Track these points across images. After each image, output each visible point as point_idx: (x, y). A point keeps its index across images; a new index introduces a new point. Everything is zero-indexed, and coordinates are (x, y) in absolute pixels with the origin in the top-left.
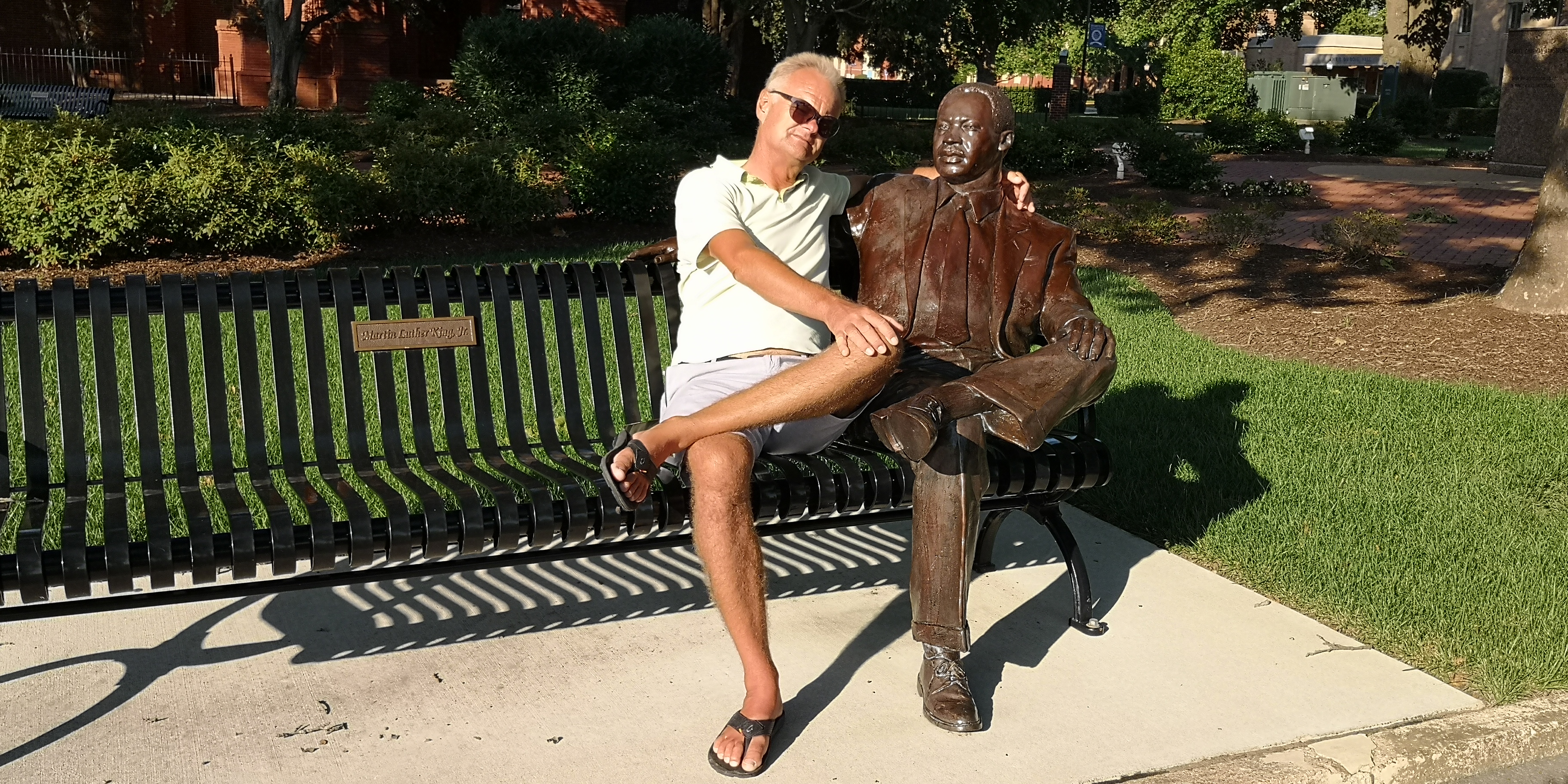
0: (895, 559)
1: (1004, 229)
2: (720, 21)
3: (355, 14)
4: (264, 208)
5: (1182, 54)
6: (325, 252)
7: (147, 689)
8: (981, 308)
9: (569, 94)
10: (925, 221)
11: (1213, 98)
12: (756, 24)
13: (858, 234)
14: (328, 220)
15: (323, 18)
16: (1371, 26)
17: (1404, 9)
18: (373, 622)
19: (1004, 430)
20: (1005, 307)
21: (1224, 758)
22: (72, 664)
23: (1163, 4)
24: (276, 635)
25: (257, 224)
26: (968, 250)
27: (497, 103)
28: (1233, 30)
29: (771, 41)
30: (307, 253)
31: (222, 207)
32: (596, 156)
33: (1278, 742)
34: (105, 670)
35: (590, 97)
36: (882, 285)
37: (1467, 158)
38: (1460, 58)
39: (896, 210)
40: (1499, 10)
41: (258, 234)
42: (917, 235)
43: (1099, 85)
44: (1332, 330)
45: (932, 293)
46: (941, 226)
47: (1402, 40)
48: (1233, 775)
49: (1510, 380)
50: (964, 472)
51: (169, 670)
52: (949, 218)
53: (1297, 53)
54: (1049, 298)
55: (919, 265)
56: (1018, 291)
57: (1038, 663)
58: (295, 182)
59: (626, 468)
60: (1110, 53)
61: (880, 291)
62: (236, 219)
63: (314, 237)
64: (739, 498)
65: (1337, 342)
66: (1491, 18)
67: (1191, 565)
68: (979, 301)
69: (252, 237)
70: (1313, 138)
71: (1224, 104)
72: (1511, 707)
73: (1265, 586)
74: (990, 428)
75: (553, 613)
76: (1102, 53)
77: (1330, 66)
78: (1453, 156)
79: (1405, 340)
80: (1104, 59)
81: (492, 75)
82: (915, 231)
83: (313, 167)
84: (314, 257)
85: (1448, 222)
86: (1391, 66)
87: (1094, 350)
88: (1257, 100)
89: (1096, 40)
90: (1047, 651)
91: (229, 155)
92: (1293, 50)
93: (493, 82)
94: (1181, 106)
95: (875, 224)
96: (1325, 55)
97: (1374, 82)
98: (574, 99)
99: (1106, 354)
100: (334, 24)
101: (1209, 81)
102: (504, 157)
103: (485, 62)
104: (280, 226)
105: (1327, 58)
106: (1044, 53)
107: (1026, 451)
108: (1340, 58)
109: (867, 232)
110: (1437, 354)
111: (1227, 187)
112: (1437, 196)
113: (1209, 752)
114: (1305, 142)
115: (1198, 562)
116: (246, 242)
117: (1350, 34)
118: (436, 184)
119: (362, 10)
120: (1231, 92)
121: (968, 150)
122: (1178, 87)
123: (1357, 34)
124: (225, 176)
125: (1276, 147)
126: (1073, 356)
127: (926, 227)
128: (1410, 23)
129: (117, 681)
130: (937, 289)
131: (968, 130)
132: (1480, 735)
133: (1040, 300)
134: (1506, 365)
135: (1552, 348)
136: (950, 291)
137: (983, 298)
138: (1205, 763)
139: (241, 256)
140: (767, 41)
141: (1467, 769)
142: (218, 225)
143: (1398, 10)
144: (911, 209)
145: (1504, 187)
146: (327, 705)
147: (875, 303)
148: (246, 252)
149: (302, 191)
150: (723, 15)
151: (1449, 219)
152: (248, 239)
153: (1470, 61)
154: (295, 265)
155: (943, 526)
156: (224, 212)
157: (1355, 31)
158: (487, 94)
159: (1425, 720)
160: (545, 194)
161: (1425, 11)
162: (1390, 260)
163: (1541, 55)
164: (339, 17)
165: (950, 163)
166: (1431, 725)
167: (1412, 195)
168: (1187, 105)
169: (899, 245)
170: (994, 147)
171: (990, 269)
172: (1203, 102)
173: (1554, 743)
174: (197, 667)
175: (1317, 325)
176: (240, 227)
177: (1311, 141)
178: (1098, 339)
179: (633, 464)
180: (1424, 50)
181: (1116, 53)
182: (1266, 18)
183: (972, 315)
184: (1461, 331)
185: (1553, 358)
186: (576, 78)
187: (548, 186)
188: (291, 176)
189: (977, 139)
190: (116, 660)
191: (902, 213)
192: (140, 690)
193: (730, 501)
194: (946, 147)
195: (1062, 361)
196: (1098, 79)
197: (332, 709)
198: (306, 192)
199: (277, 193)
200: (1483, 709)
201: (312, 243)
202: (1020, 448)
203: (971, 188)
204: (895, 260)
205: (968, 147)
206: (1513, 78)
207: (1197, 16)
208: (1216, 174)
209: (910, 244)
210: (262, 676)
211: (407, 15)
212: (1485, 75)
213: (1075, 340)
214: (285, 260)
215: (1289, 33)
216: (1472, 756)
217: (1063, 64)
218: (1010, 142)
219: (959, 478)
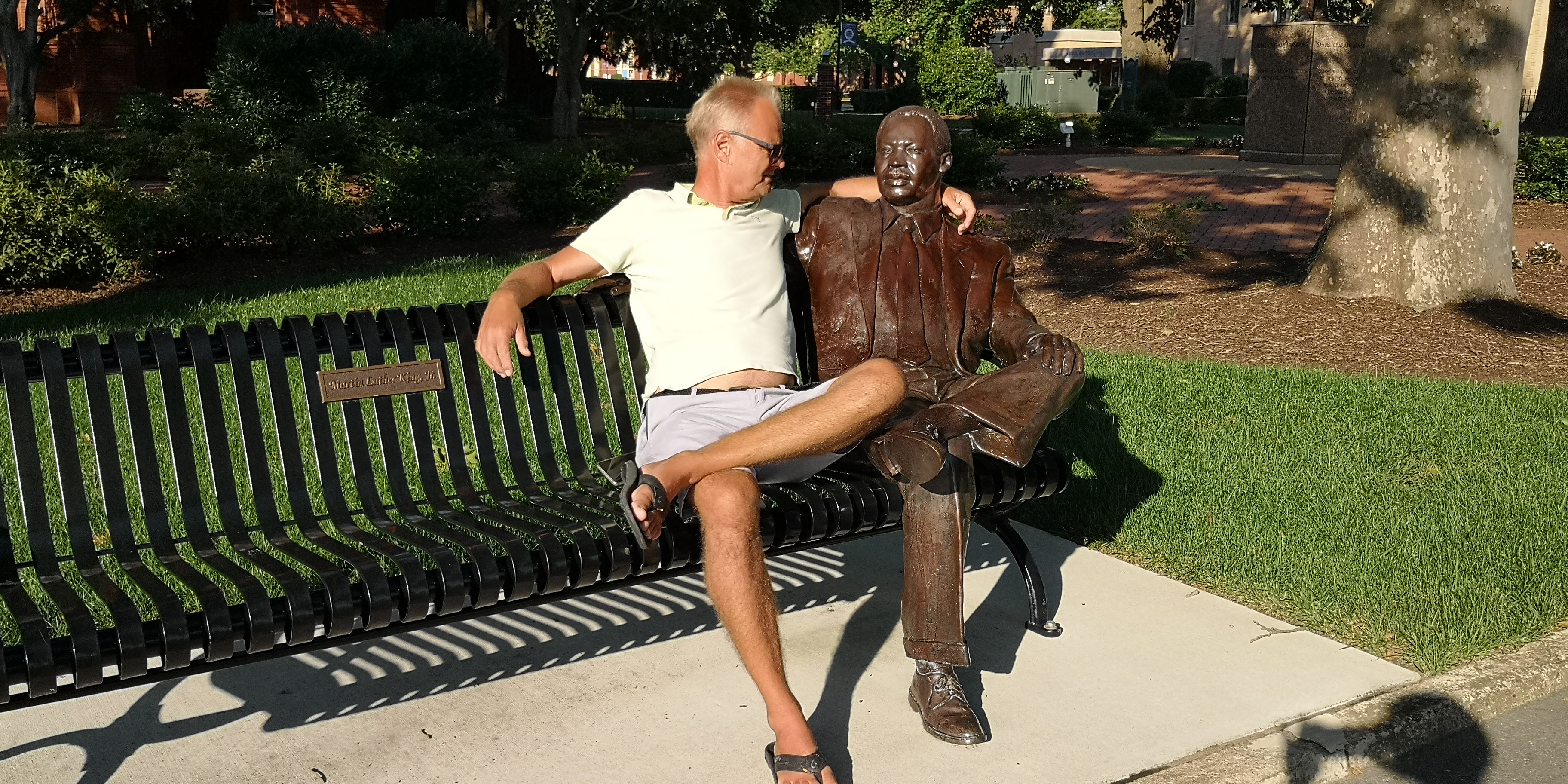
0: (837, 575)
1: (948, 249)
2: (486, 24)
3: (95, 24)
4: (59, 236)
5: (934, 52)
6: (126, 281)
7: (117, 771)
8: (937, 327)
9: (338, 102)
10: (874, 243)
11: (966, 94)
12: (519, 26)
13: (806, 258)
14: (126, 250)
15: (60, 29)
16: (1101, 20)
17: (1139, 5)
18: (334, 681)
19: (992, 447)
20: (959, 324)
21: (1214, 748)
22: (24, 751)
23: (913, 3)
24: (235, 703)
25: (52, 254)
26: (919, 271)
27: (261, 114)
28: (980, 28)
29: (535, 44)
30: (107, 283)
31: (14, 238)
32: (403, 170)
33: (1257, 728)
34: (63, 755)
35: (359, 105)
36: (837, 308)
37: (1214, 146)
38: (1185, 50)
39: (843, 233)
40: (1219, 4)
41: (54, 265)
42: (867, 257)
43: (850, 82)
44: (1156, 321)
45: (888, 314)
46: (890, 247)
47: (1139, 37)
48: (1231, 764)
49: (1332, 362)
50: (958, 491)
51: (135, 750)
52: (896, 239)
53: (1035, 48)
54: (997, 314)
55: (874, 287)
56: (969, 309)
57: (1011, 669)
58: (89, 208)
59: (646, 506)
60: (861, 51)
61: (836, 314)
62: (30, 250)
63: (113, 265)
64: (753, 533)
65: (1165, 332)
66: (1212, 12)
67: (1112, 559)
68: (934, 320)
69: (48, 269)
70: (1073, 132)
71: (977, 99)
72: (1445, 677)
73: (1190, 577)
74: (979, 448)
75: (519, 655)
76: (853, 51)
77: (1067, 60)
78: (1201, 145)
79: (1228, 328)
80: (854, 57)
81: (253, 86)
82: (865, 254)
83: (108, 193)
84: (114, 287)
85: (1219, 209)
86: (1131, 60)
87: (1066, 366)
88: (1006, 94)
89: (849, 39)
90: (1015, 657)
91: (15, 181)
92: (1032, 45)
93: (256, 92)
94: (936, 102)
95: (824, 247)
96: (1062, 49)
97: (1109, 74)
98: (343, 106)
99: (1077, 369)
100: (73, 34)
101: (961, 77)
102: (309, 174)
103: (246, 71)
104: (76, 255)
105: (1064, 53)
106: (795, 51)
107: (1016, 467)
108: (1076, 52)
109: (815, 256)
110: (1260, 339)
111: (1012, 183)
112: (1200, 184)
113: (1200, 743)
114: (1066, 135)
115: (1118, 555)
116: (42, 275)
117: (1081, 28)
118: (239, 205)
119: (102, 19)
120: (983, 88)
121: (914, 173)
122: (932, 84)
123: (1088, 28)
124: (16, 205)
125: (1039, 141)
126: (1048, 372)
127: (876, 249)
128: (1145, 20)
129: (82, 766)
130: (893, 310)
131: (912, 153)
132: (1428, 706)
133: (989, 316)
134: (1324, 348)
135: (1362, 330)
136: (907, 311)
137: (937, 315)
138: (1199, 755)
139: (36, 289)
140: (531, 44)
141: (1422, 738)
142: (11, 258)
143: (1134, 5)
144: (859, 231)
145: (1258, 175)
146: (321, 773)
147: (832, 326)
148: (43, 284)
149: (96, 216)
150: (488, 19)
151: (1220, 207)
152: (44, 271)
153: (1195, 51)
154: (95, 297)
155: (938, 544)
156: (16, 242)
157: (1086, 25)
158: (249, 104)
159: (1376, 696)
160: (352, 210)
161: (1158, 8)
162: (1184, 250)
163: (1283, 49)
164: (78, 27)
165: (896, 186)
166: (1383, 699)
167: (1177, 185)
168: (942, 100)
169: (850, 267)
170: (935, 170)
171: (940, 288)
172: (956, 98)
173: (1489, 707)
174: (164, 743)
175: (1141, 316)
176: (34, 258)
177: (1071, 134)
178: (1068, 354)
179: (652, 503)
180: (1159, 45)
181: (866, 51)
182: (1009, 15)
183: (928, 333)
184: (1277, 316)
185: (1365, 339)
186: (344, 85)
187: (354, 202)
188: (84, 203)
189: (921, 161)
190: (72, 744)
191: (850, 235)
192: (111, 774)
193: (746, 536)
194: (891, 170)
195: (1038, 377)
196: (848, 76)
197: (327, 776)
198: (101, 218)
199: (71, 219)
200: (1421, 680)
201: (112, 272)
202: (1010, 465)
203: (916, 209)
204: (849, 282)
205: (913, 169)
206: (1259, 71)
207: (946, 14)
208: (1000, 170)
209: (862, 266)
210: (239, 748)
211: (152, 23)
212: (1209, 65)
213: (1048, 356)
214: (84, 292)
215: (1031, 30)
216: (1426, 726)
217: (825, 64)
218: (948, 163)
219: (953, 497)
